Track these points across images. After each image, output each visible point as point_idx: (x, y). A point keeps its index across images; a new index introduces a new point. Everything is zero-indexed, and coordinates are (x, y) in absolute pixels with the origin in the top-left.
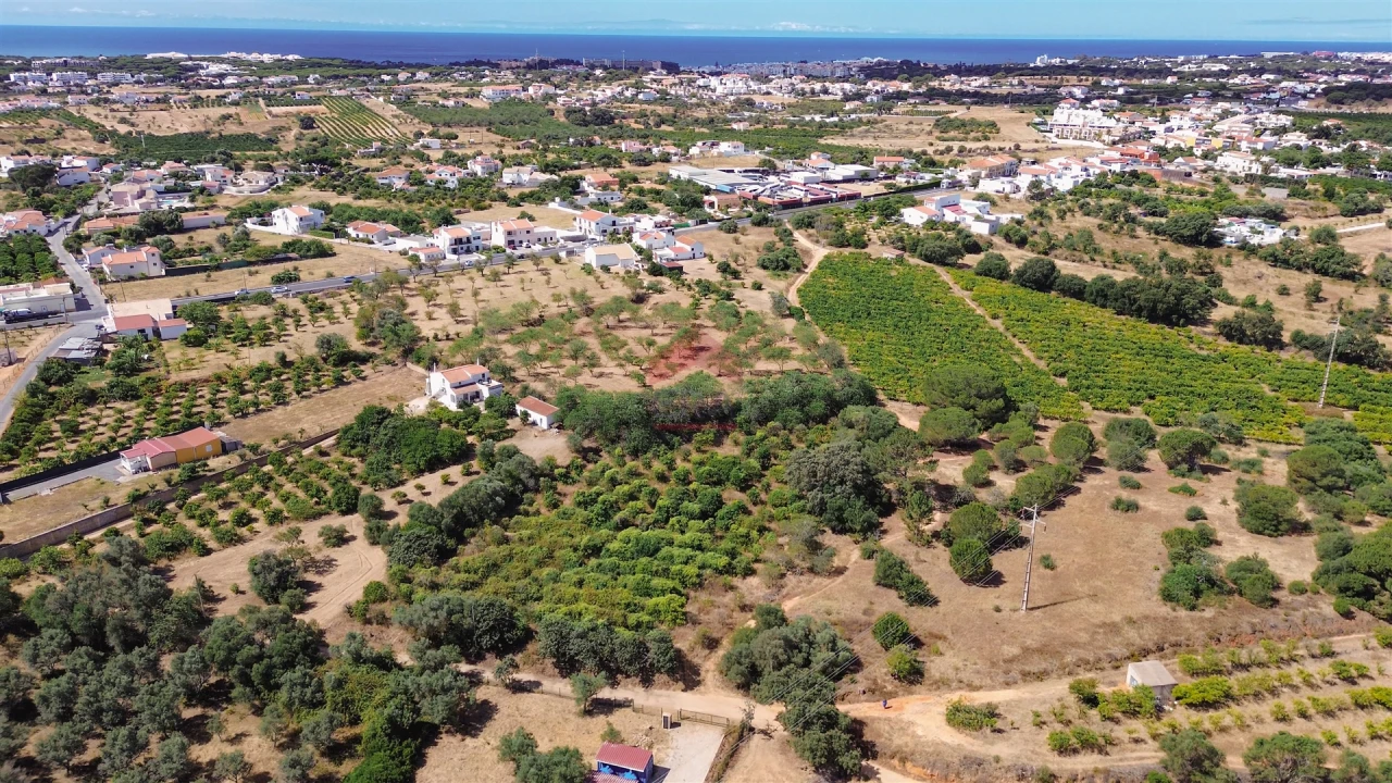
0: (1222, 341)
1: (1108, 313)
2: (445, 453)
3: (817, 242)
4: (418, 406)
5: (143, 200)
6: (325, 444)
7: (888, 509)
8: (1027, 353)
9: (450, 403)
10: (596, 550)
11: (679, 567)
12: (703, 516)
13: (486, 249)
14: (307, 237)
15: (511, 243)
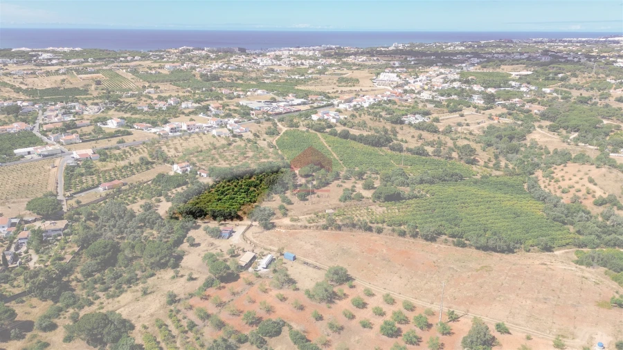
0: (389, 151)
1: (362, 144)
2: (181, 183)
3: (284, 126)
4: (172, 173)
5: (58, 117)
6: (149, 183)
7: (287, 189)
8: (335, 155)
9: (180, 172)
10: (220, 200)
11: (239, 201)
12: (245, 192)
13: (181, 131)
14: (122, 129)
15: (189, 129)
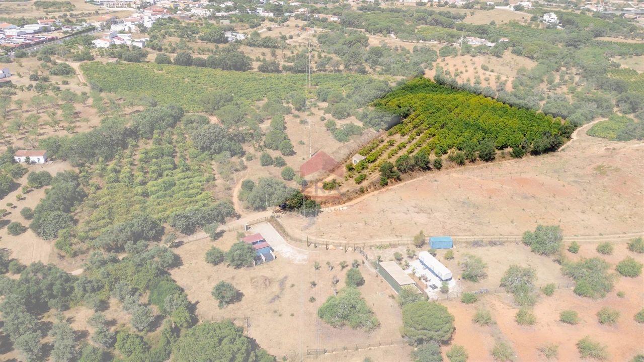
0: (262, 73)
1: (219, 70)
2: (4, 186)
3: (66, 60)
10: (146, 194)
11: (192, 185)
